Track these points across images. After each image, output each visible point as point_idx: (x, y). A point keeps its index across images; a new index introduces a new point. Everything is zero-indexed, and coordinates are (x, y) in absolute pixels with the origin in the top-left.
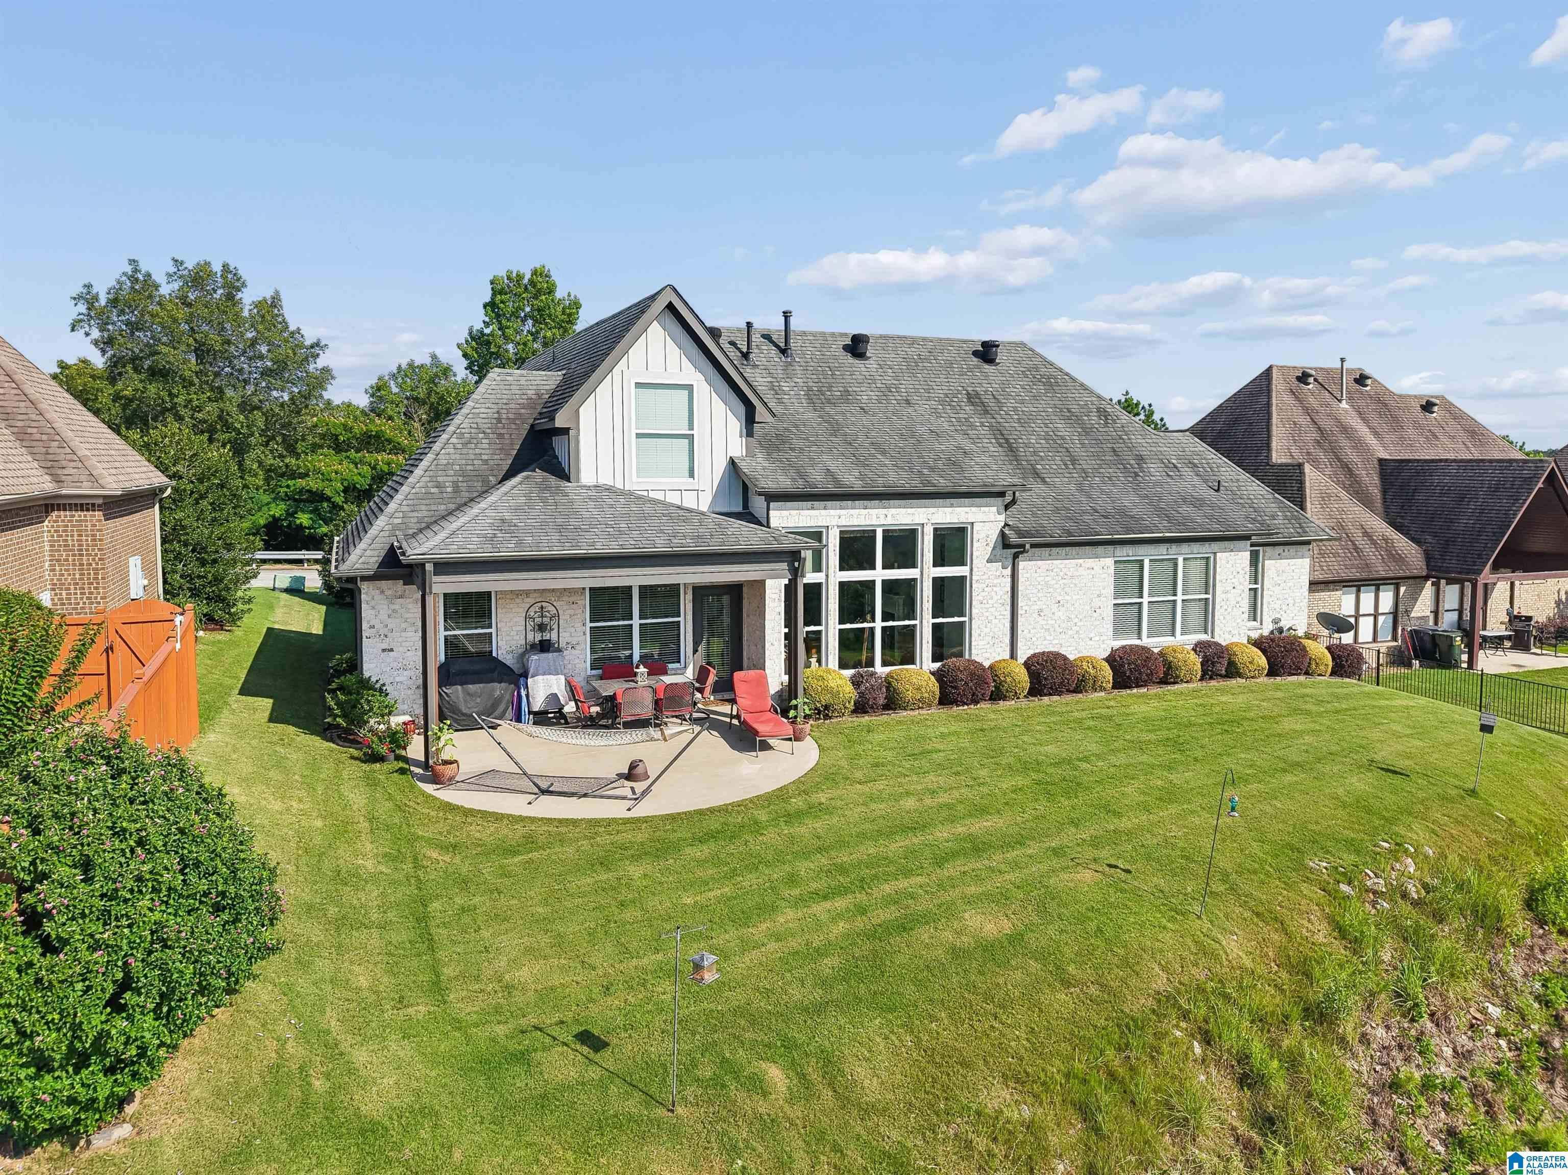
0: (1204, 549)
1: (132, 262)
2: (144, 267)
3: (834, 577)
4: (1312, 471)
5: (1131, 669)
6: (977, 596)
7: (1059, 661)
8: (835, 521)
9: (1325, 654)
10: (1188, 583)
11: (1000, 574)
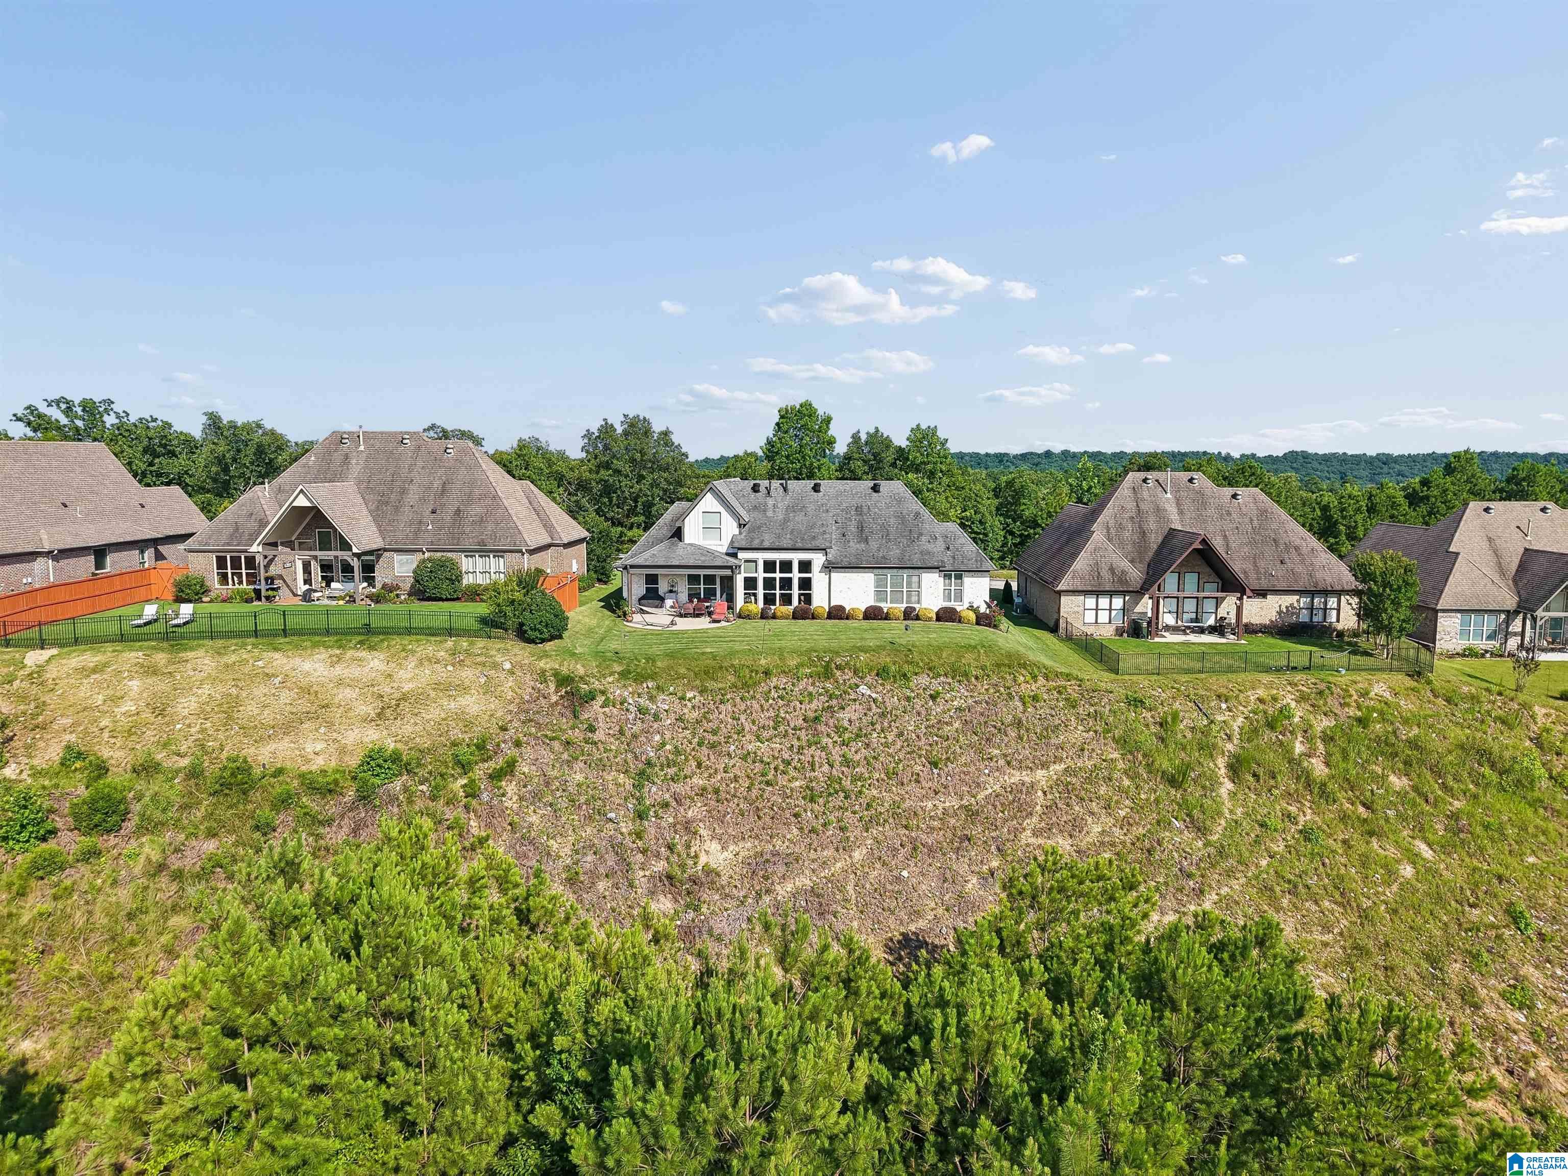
0: (916, 572)
1: (605, 420)
2: (609, 422)
3: (761, 575)
4: (1098, 535)
5: (873, 614)
6: (815, 584)
7: (841, 608)
8: (761, 557)
9: (972, 616)
10: (909, 584)
11: (824, 577)
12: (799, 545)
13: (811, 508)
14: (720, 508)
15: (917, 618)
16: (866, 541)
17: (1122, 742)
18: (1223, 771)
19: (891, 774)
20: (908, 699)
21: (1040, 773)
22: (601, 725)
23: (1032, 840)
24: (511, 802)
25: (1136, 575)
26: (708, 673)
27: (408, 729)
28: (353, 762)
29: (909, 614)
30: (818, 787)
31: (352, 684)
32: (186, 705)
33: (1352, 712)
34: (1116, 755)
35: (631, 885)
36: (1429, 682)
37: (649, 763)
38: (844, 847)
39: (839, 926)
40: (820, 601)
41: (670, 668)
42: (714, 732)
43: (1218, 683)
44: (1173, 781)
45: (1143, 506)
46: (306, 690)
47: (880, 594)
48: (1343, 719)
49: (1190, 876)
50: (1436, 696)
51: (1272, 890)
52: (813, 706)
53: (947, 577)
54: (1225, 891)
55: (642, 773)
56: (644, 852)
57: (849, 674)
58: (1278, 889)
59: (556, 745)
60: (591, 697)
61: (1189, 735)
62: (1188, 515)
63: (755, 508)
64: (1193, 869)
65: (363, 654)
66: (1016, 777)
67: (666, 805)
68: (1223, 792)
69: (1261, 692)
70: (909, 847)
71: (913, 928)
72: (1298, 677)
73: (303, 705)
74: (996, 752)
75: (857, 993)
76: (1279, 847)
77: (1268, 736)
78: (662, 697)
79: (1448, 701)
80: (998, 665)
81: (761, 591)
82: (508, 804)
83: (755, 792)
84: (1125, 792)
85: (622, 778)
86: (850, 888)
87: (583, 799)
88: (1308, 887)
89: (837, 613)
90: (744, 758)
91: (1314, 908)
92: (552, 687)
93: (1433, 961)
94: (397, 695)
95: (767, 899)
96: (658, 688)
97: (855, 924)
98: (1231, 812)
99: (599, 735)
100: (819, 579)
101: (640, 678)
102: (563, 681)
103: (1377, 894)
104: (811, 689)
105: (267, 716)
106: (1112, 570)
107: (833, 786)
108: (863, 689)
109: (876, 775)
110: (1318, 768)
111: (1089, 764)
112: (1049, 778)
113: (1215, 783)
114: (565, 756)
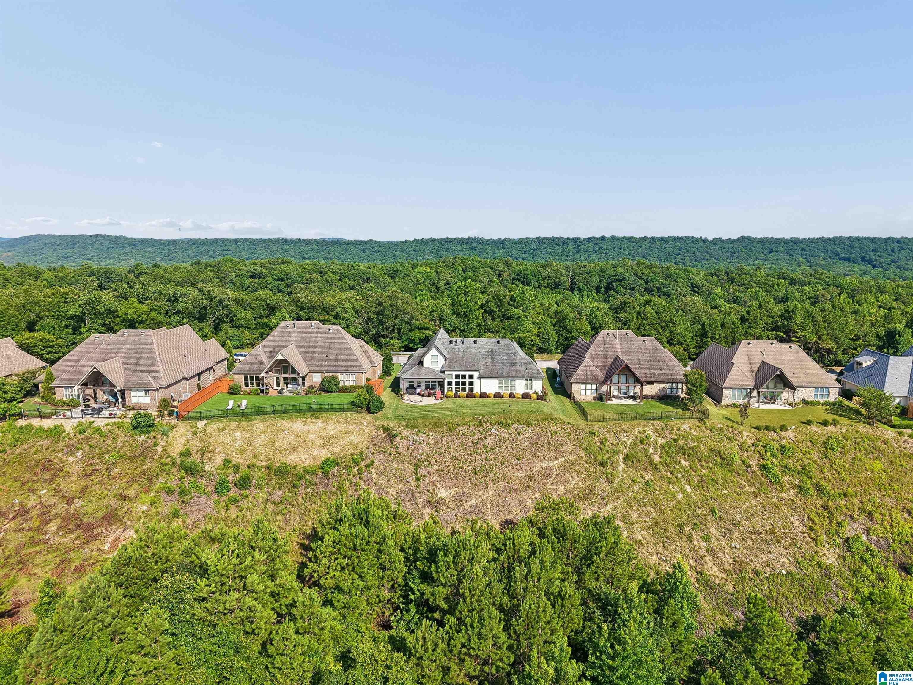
0: (514, 379)
3: (454, 380)
4: (587, 359)
5: (497, 396)
6: (475, 384)
7: (485, 393)
8: (454, 373)
9: (535, 396)
10: (511, 384)
11: (479, 381)
12: (469, 369)
13: (473, 351)
14: (437, 353)
15: (514, 397)
16: (495, 365)
17: (586, 450)
18: (621, 460)
19: (503, 463)
20: (509, 434)
21: (555, 462)
22: (401, 446)
23: (550, 487)
24: (374, 476)
25: (601, 376)
26: (437, 425)
27: (335, 449)
28: (319, 462)
29: (512, 396)
30: (477, 469)
31: (313, 432)
32: (258, 442)
33: (674, 436)
34: (583, 455)
35: (417, 504)
36: (705, 424)
37: (419, 461)
38: (486, 490)
39: (485, 517)
40: (477, 390)
41: (423, 423)
42: (440, 448)
43: (625, 425)
44: (602, 464)
45: (606, 345)
46: (296, 435)
47: (500, 387)
48: (669, 439)
49: (604, 499)
50: (706, 429)
51: (631, 503)
52: (475, 437)
53: (526, 380)
54: (615, 504)
55: (416, 465)
56: (420, 493)
57: (488, 424)
58: (633, 503)
59: (386, 454)
60: (396, 435)
61: (611, 447)
62: (624, 350)
63: (451, 350)
64: (605, 497)
65: (314, 420)
66: (546, 464)
67: (425, 476)
68: (620, 468)
69: (641, 429)
70: (508, 490)
71: (509, 517)
72: (656, 422)
73: (297, 442)
74: (540, 454)
75: (490, 537)
76: (637, 489)
77: (640, 446)
78: (421, 435)
79: (711, 431)
80: (543, 420)
81: (454, 386)
82: (373, 476)
83: (456, 471)
84: (584, 469)
85: (410, 466)
86: (488, 505)
87: (398, 474)
88: (643, 502)
89: (483, 395)
90: (451, 458)
91: (644, 509)
92: (382, 431)
93: (681, 527)
94: (329, 436)
95: (461, 508)
96: (419, 431)
97: (490, 516)
98: (622, 476)
99: (401, 451)
100: (476, 381)
101: (413, 427)
102: (386, 429)
103: (667, 504)
104: (474, 431)
105: (286, 446)
106: (592, 373)
107: (483, 469)
108: (493, 430)
109: (498, 464)
110: (656, 459)
111: (573, 458)
112: (558, 464)
113: (618, 465)
114: (390, 458)
